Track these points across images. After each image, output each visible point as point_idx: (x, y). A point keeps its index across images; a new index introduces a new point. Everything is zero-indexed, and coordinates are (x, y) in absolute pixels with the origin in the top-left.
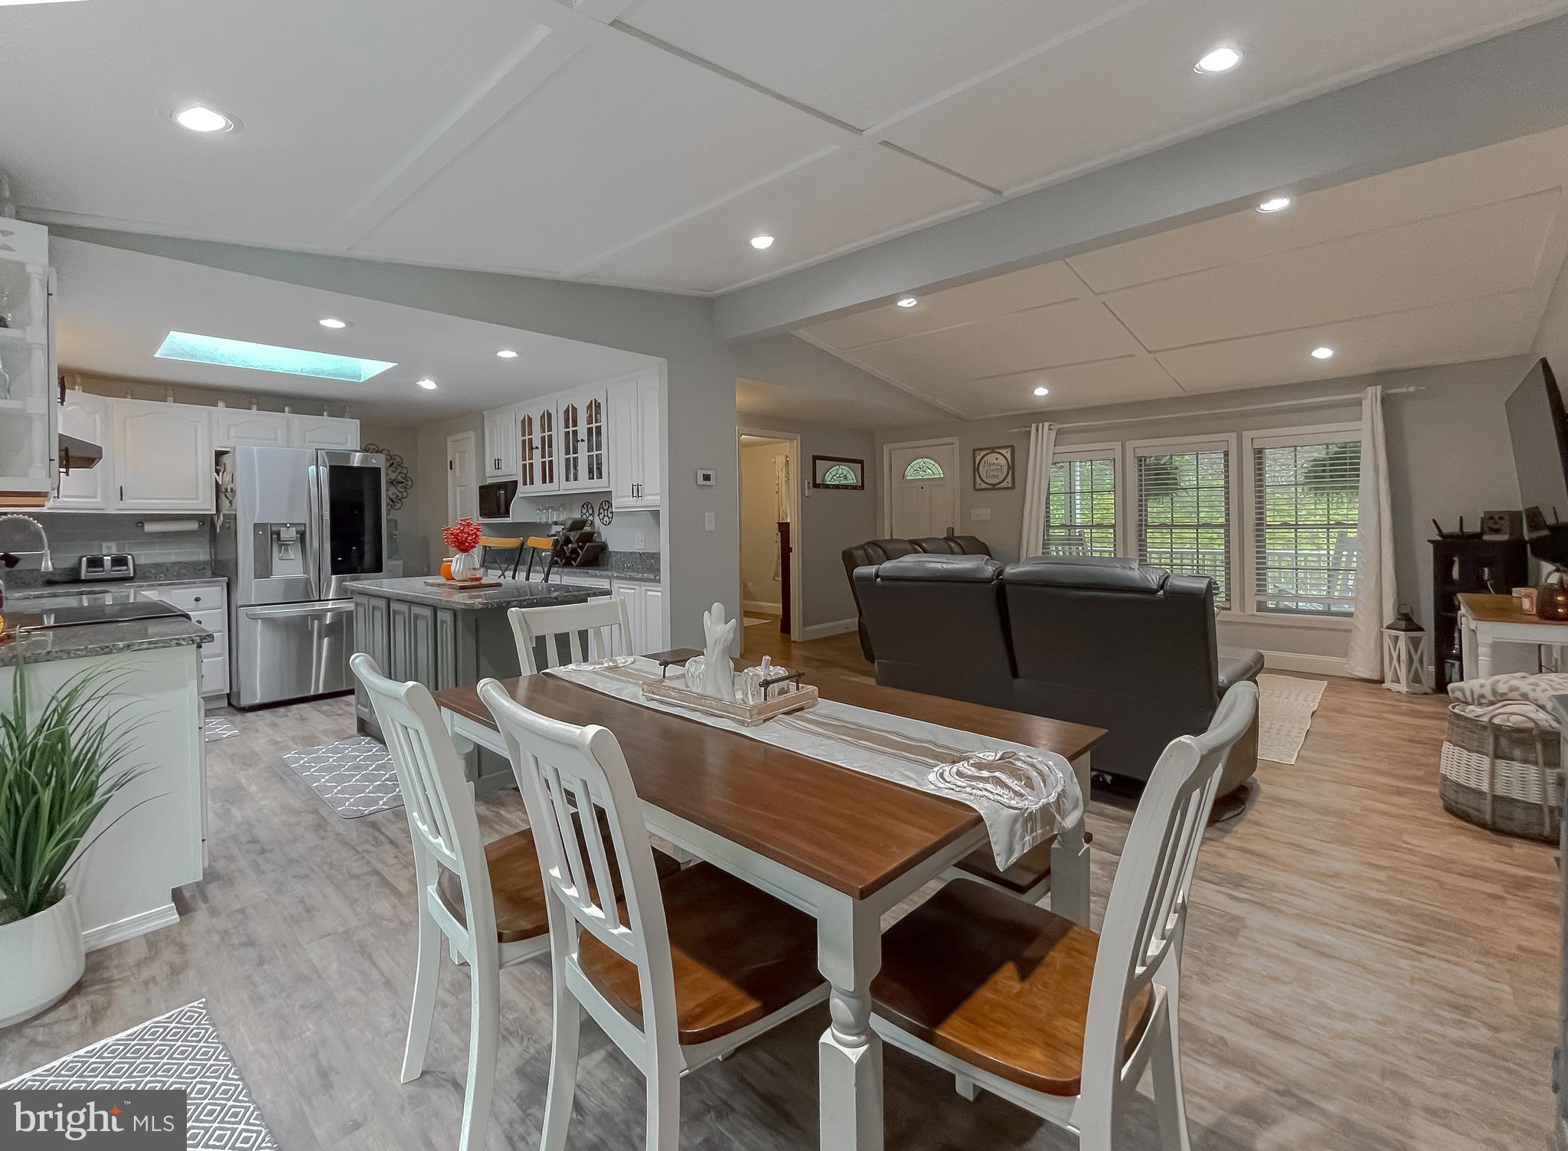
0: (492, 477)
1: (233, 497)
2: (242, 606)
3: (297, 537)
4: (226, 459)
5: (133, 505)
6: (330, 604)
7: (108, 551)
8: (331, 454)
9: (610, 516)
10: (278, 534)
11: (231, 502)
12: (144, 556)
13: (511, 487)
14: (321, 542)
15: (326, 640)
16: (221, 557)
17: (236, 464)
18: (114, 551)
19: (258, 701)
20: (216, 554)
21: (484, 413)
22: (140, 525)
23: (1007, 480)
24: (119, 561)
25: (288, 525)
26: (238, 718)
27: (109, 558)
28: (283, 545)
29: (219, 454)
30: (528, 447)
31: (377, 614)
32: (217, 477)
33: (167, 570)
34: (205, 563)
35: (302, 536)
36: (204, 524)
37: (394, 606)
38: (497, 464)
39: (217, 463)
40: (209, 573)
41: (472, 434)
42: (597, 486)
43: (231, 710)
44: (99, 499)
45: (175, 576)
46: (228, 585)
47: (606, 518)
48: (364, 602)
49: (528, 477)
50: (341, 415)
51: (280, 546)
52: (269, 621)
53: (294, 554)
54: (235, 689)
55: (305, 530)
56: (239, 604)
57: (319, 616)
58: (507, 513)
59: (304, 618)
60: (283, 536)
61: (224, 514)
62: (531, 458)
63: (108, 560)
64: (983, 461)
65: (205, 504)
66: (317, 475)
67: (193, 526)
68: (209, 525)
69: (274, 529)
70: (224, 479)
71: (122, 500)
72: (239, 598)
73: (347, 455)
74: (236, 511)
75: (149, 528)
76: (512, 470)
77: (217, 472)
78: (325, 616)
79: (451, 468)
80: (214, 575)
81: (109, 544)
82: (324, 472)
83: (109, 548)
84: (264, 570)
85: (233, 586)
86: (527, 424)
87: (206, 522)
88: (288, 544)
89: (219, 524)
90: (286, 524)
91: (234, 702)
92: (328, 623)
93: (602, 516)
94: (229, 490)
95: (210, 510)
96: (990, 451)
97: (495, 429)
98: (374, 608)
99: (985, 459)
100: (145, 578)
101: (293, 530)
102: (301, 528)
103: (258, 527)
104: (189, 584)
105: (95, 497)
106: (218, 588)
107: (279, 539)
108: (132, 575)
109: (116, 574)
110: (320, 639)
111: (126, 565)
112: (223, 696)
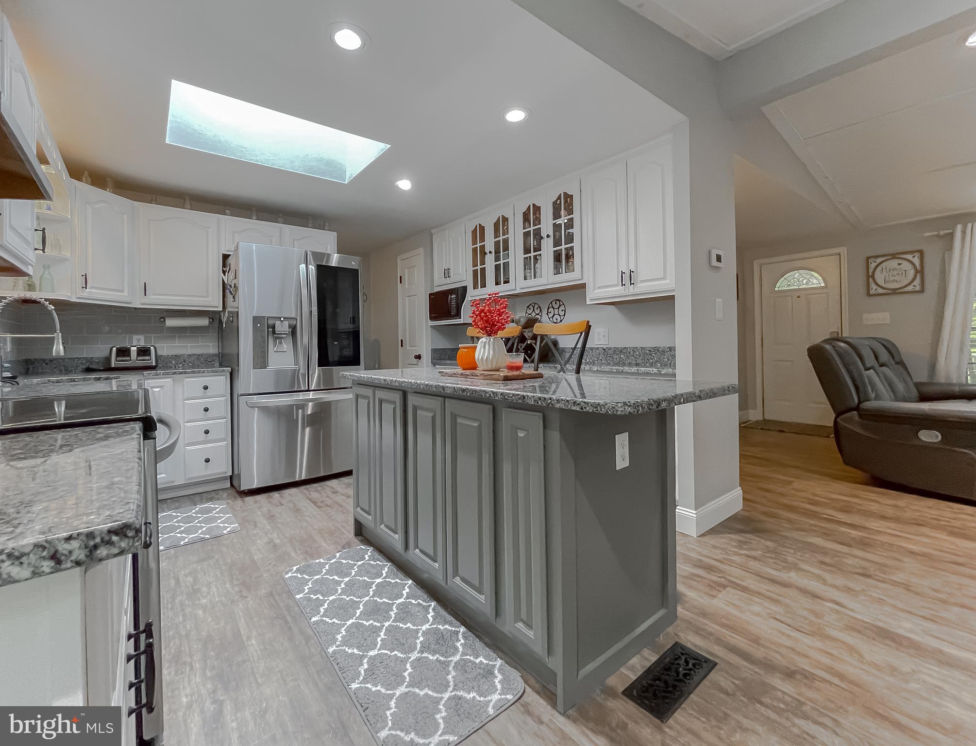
0: (441, 284)
1: (236, 293)
2: (242, 395)
3: (289, 332)
4: (230, 260)
5: (157, 300)
7: (136, 342)
8: (317, 256)
9: (562, 313)
10: (274, 327)
11: (234, 297)
12: (165, 348)
13: (462, 292)
14: (309, 337)
16: (226, 351)
17: (239, 263)
18: (142, 344)
19: (255, 486)
20: (222, 349)
21: (432, 231)
22: (162, 320)
23: (914, 283)
24: (144, 352)
25: (282, 319)
26: (239, 502)
27: (136, 348)
28: (278, 338)
29: (226, 257)
30: (479, 254)
31: (387, 409)
32: (224, 277)
33: (184, 361)
34: (214, 355)
35: (293, 330)
36: (213, 321)
37: (412, 400)
38: (447, 273)
39: (224, 265)
40: (217, 364)
41: (421, 251)
42: (565, 279)
43: (232, 491)
44: (126, 294)
45: (191, 367)
46: (231, 374)
47: (557, 316)
48: (368, 395)
49: (479, 279)
51: (275, 339)
52: (265, 409)
53: (287, 345)
54: (236, 472)
55: (296, 324)
56: (240, 393)
58: (458, 315)
59: (292, 408)
60: (278, 329)
61: (228, 312)
62: (483, 263)
63: (135, 350)
64: (879, 268)
65: (214, 302)
66: (307, 272)
67: (204, 322)
68: (218, 321)
69: (271, 322)
70: (229, 278)
71: (145, 295)
72: (240, 388)
73: (328, 257)
74: (238, 308)
75: (170, 322)
76: (462, 275)
77: (224, 272)
78: (307, 405)
79: (401, 282)
80: (221, 365)
81: (138, 337)
82: (312, 268)
83: (139, 340)
84: (261, 361)
85: (235, 374)
86: (479, 233)
87: (214, 316)
88: (282, 338)
89: (224, 320)
90: (280, 318)
91: (235, 483)
93: (551, 315)
94: (233, 286)
95: (217, 307)
96: (890, 257)
97: (444, 243)
98: (381, 402)
99: (884, 265)
100: (166, 367)
101: (286, 323)
102: (293, 322)
103: (256, 320)
104: (199, 373)
105: (122, 291)
106: (223, 378)
107: (274, 332)
108: (154, 364)
109: (140, 364)
110: (303, 428)
111: (149, 355)
112: (225, 478)
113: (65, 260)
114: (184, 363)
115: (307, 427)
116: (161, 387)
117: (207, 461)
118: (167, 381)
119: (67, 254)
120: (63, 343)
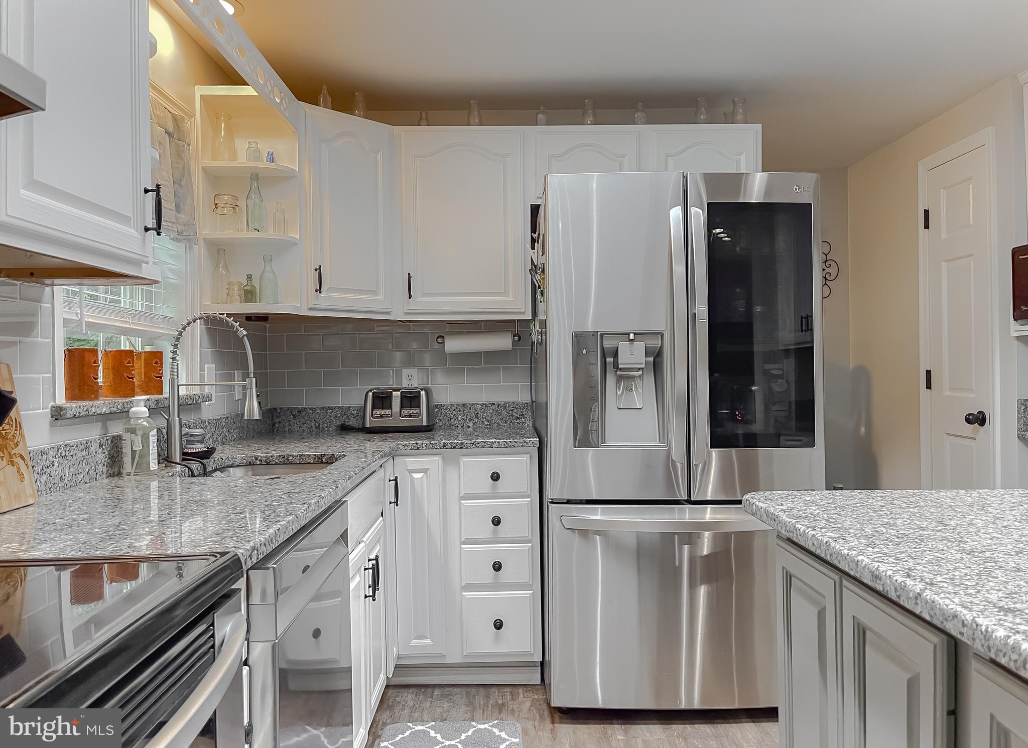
2: (553, 501)
3: (646, 362)
4: (542, 217)
5: (429, 305)
6: (709, 514)
8: (712, 180)
10: (615, 354)
15: (702, 591)
22: (440, 340)
24: (410, 399)
25: (631, 336)
27: (399, 393)
28: (625, 378)
29: (536, 210)
32: (532, 251)
35: (656, 358)
36: (519, 338)
39: (533, 228)
44: (381, 296)
46: (540, 453)
50: (729, 119)
51: (620, 379)
53: (643, 396)
55: (662, 345)
57: (690, 538)
59: (667, 539)
60: (623, 357)
61: (540, 321)
63: (397, 397)
65: (518, 304)
66: (686, 224)
67: (503, 342)
69: (608, 344)
71: (410, 296)
73: (737, 180)
75: (450, 345)
77: (533, 243)
78: (701, 536)
80: (534, 429)
81: (397, 370)
82: (698, 215)
88: (633, 377)
90: (629, 334)
92: (705, 552)
95: (523, 313)
101: (640, 346)
102: (656, 343)
103: (580, 340)
104: (483, 447)
105: (374, 292)
106: (525, 458)
107: (616, 366)
108: (425, 424)
109: (405, 422)
110: (692, 586)
111: (418, 406)
112: (530, 665)
113: (293, 244)
114: (476, 420)
115: (701, 584)
116: (425, 471)
117: (498, 625)
118: (433, 462)
119: (295, 235)
120: (258, 396)
